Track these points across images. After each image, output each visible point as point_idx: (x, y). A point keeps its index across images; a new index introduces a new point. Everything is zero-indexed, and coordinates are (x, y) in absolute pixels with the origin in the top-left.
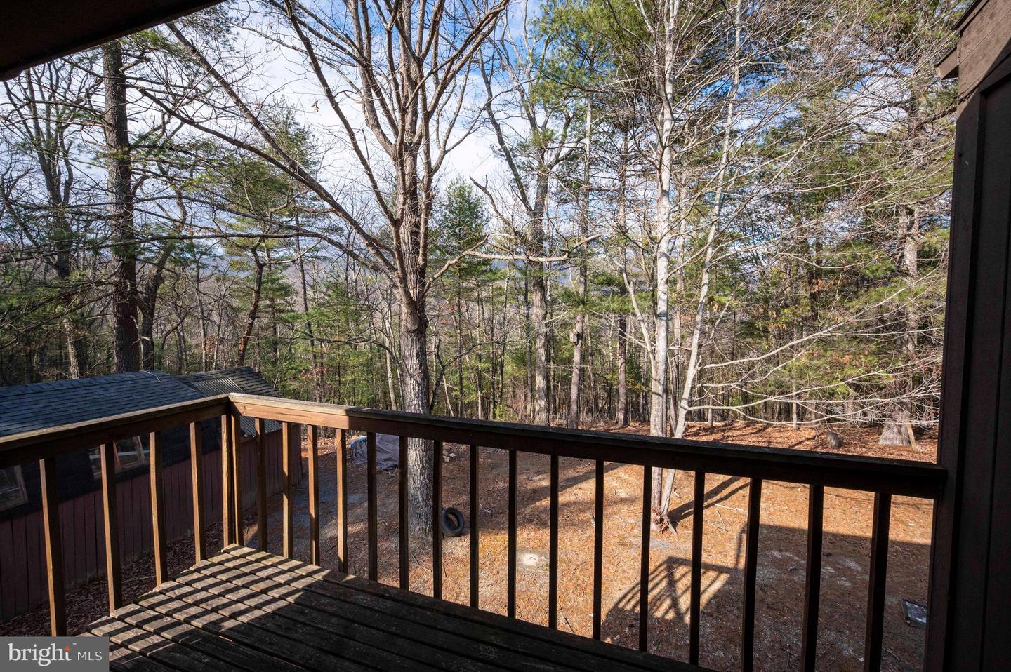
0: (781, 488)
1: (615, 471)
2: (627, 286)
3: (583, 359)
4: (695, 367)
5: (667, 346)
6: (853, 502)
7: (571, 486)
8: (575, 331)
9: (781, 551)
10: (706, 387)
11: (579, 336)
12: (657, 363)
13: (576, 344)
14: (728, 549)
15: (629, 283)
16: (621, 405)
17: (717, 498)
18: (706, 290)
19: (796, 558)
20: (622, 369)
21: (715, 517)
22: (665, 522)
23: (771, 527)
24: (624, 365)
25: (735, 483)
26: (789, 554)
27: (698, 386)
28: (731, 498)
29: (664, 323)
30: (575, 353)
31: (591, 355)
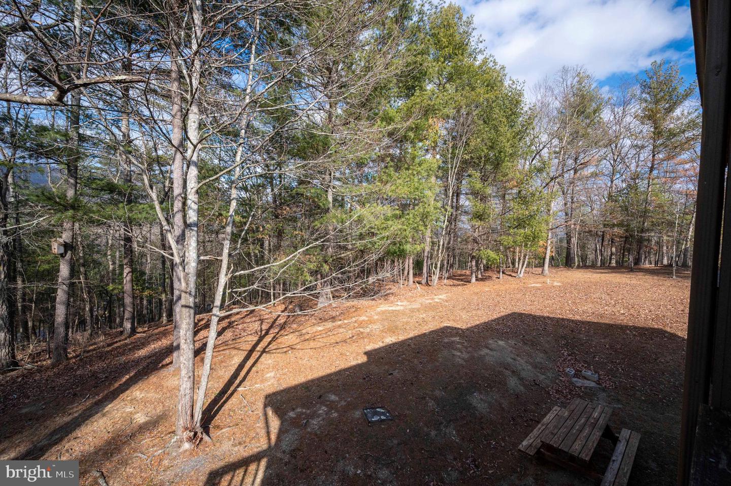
0: (279, 355)
1: (128, 392)
2: (150, 191)
3: (73, 272)
4: (226, 275)
5: (198, 257)
6: (319, 350)
7: (60, 440)
8: (61, 240)
9: (293, 409)
10: (236, 292)
11: (67, 246)
12: (188, 274)
13: (62, 255)
14: (258, 430)
15: (152, 188)
16: (127, 315)
17: (237, 381)
18: (235, 204)
19: (304, 410)
20: (128, 278)
21: (241, 403)
22: (199, 434)
23: (282, 391)
24: (130, 274)
25: (248, 362)
26: (299, 410)
27: (228, 291)
28: (248, 378)
29: (194, 233)
30: (62, 267)
31: (84, 265)
